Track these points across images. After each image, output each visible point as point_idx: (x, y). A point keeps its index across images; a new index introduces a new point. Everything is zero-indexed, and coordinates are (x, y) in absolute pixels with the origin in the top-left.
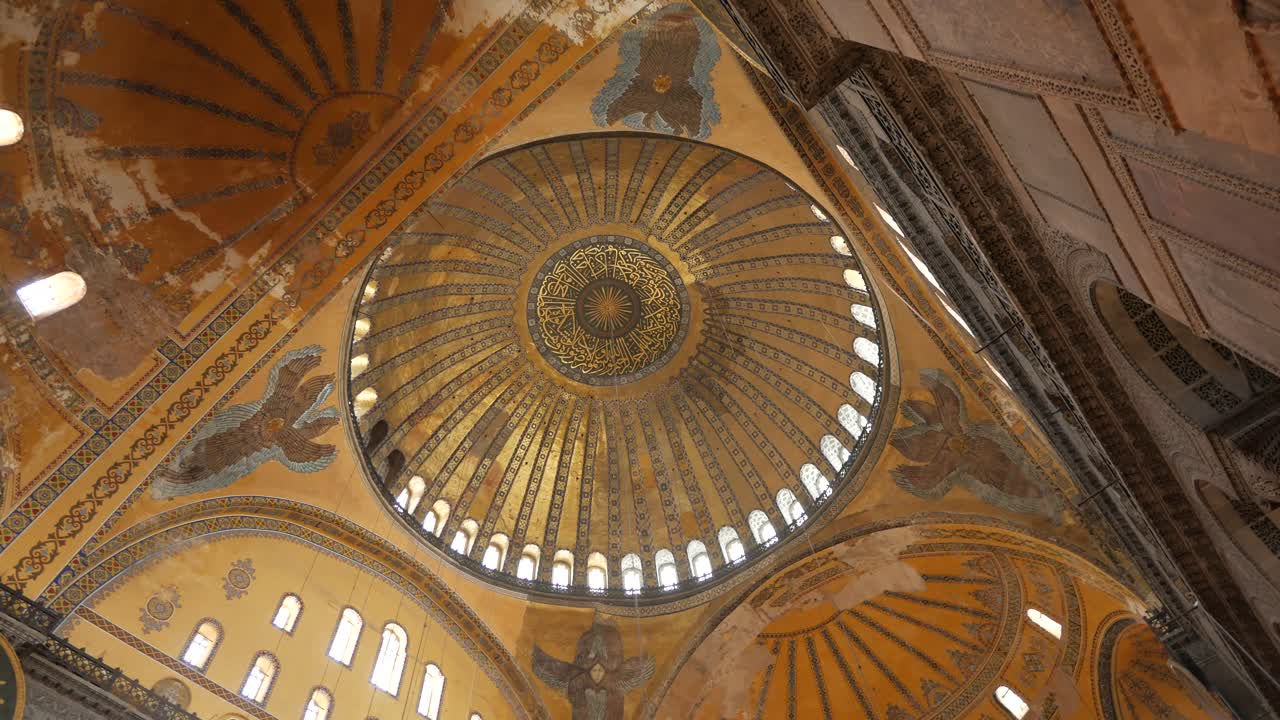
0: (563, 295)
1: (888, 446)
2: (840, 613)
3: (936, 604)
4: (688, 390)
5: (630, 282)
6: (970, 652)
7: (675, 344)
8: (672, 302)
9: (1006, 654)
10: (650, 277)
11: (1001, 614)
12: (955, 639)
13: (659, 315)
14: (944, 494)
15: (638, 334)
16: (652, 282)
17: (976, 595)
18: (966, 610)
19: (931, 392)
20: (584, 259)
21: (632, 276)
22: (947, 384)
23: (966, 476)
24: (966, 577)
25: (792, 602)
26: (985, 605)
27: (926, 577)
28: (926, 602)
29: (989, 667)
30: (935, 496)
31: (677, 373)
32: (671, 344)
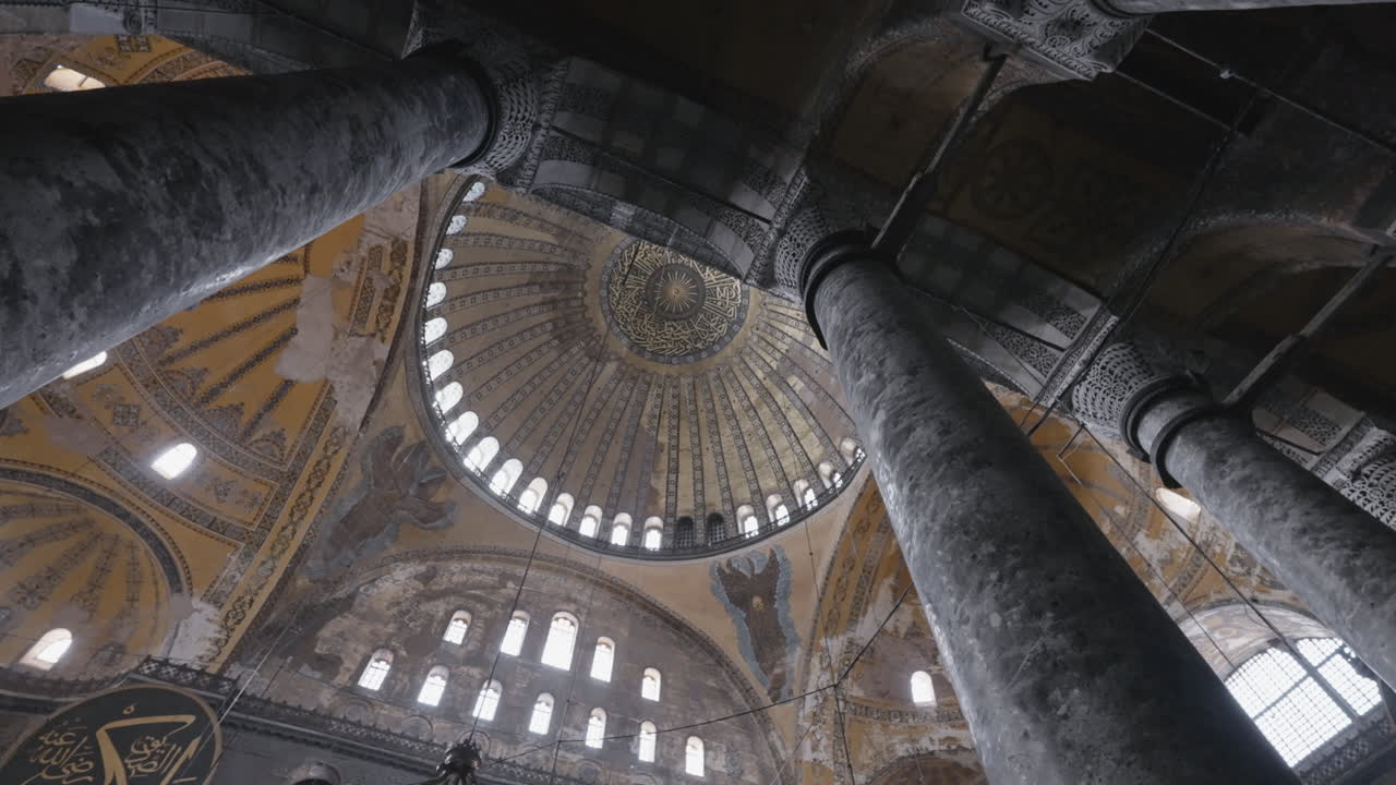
0: (718, 289)
1: (423, 437)
2: (306, 271)
3: (250, 365)
4: (570, 269)
5: (669, 323)
6: (168, 352)
7: (605, 295)
8: (629, 328)
9: (147, 386)
10: (658, 338)
11: (201, 415)
12: (194, 348)
13: (632, 310)
14: (362, 464)
15: (638, 285)
16: (654, 334)
17: (238, 409)
18: (224, 385)
19: (441, 503)
20: (716, 326)
21: (672, 329)
22: (439, 523)
23: (365, 493)
24: (265, 417)
25: (364, 259)
26: (221, 409)
27: (288, 384)
28: (259, 358)
29: (137, 358)
30: (365, 457)
31: (588, 274)
32: (609, 292)
